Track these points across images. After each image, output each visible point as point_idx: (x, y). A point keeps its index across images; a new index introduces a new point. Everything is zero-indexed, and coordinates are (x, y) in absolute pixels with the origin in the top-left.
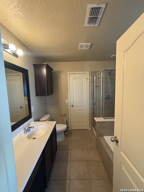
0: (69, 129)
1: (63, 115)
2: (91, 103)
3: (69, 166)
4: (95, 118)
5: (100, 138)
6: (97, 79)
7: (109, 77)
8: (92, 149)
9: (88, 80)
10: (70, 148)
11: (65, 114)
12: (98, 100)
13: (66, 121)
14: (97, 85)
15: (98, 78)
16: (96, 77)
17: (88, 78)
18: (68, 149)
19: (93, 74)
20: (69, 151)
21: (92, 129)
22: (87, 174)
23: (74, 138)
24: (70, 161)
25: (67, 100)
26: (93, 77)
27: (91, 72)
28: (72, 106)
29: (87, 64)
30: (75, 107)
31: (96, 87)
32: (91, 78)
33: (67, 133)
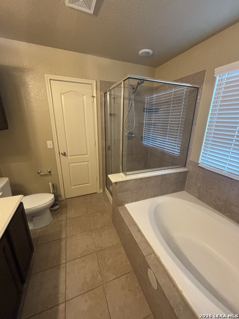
0: (60, 199)
1: (46, 175)
2: (103, 148)
3: (62, 274)
4: (110, 176)
5: (119, 208)
6: (112, 100)
7: (132, 97)
8: (106, 228)
9: (95, 99)
10: (64, 236)
11: (50, 172)
12: (114, 141)
13: (53, 186)
14: (113, 112)
15: (114, 98)
16: (110, 95)
17: (95, 95)
18: (60, 240)
19: (105, 88)
20: (63, 243)
21: (104, 190)
22: (99, 275)
23: (71, 213)
24: (66, 263)
25: (49, 143)
26: (105, 93)
27: (101, 81)
28: (65, 154)
29: (91, 61)
30: (71, 156)
31: (111, 115)
32: (101, 95)
33: (57, 207)
